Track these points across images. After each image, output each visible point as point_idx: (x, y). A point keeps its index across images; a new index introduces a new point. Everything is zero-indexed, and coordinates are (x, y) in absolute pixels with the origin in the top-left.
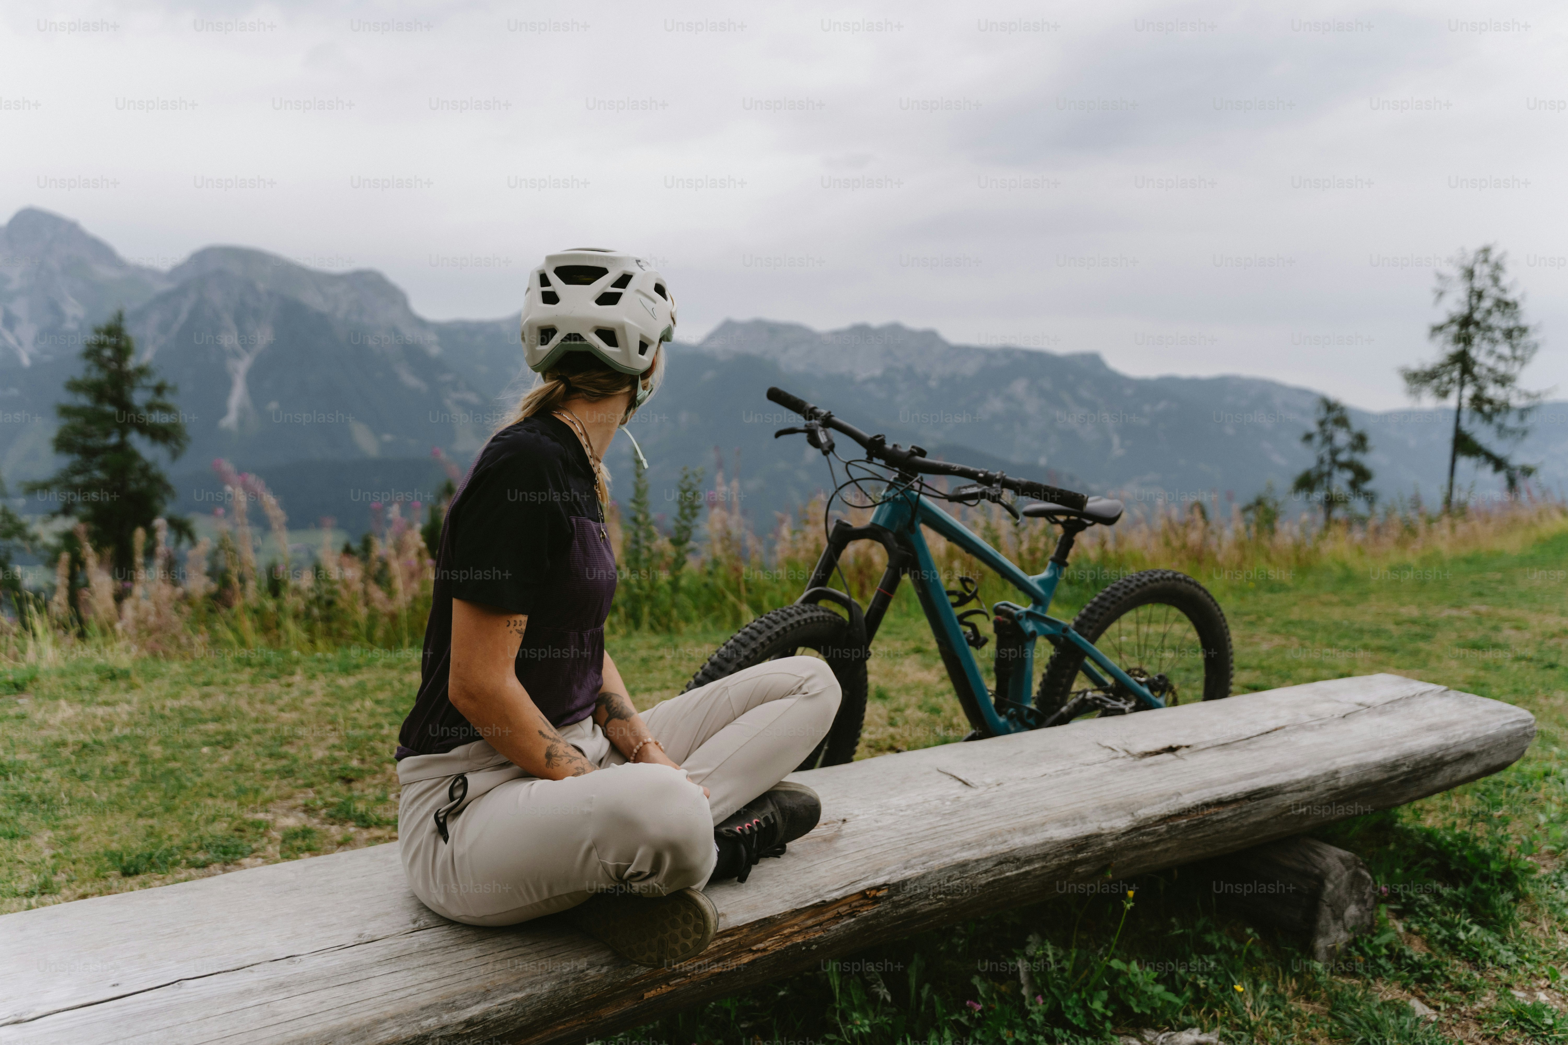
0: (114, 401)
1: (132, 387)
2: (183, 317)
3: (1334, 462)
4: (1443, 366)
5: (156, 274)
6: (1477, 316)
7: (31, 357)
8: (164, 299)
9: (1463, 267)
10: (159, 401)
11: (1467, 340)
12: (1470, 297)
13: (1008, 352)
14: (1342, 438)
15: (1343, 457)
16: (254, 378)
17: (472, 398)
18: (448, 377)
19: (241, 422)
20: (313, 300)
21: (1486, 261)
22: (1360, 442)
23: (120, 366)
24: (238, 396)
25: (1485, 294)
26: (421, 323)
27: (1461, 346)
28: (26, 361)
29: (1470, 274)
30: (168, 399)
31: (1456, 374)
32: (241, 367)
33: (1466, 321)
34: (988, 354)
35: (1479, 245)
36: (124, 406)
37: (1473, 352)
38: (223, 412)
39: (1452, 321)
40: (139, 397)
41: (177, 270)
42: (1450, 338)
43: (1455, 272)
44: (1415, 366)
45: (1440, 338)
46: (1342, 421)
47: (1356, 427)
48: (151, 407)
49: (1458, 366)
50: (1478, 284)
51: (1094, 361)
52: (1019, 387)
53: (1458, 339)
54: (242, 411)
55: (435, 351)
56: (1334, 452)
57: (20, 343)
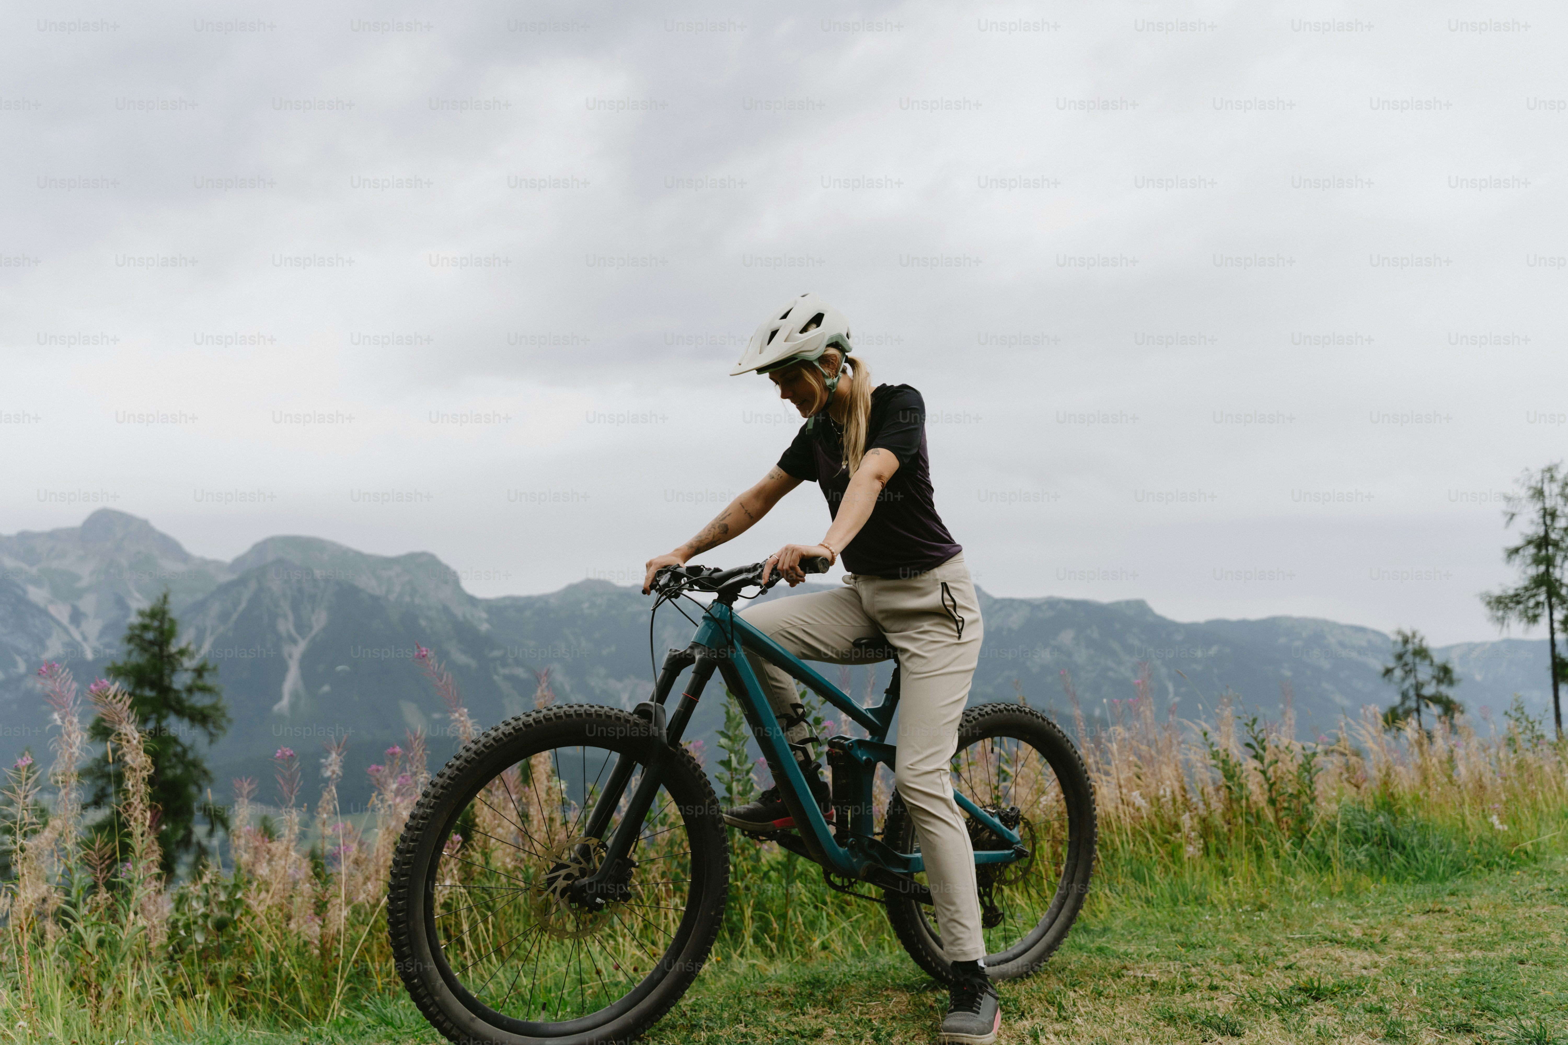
0: (153, 686)
1: (173, 670)
2: (243, 605)
3: (1419, 696)
4: (1526, 589)
5: (218, 565)
6: (1554, 536)
7: (95, 651)
8: (225, 589)
9: (1530, 488)
10: (200, 683)
11: (1549, 562)
12: (1544, 517)
13: (1052, 603)
14: (1424, 672)
15: (1429, 690)
16: (308, 662)
17: (520, 672)
18: (497, 653)
19: (293, 706)
20: (367, 583)
21: (1552, 479)
22: (1445, 674)
23: (161, 650)
24: (292, 680)
25: (1558, 513)
26: (472, 601)
27: (1542, 568)
28: (89, 656)
29: (1539, 494)
30: (208, 680)
31: (1542, 598)
32: (296, 652)
33: (1543, 542)
34: (1032, 606)
35: (1544, 464)
36: (164, 690)
37: (1557, 573)
38: (279, 697)
39: (1529, 542)
40: (180, 680)
41: (239, 561)
42: (1529, 561)
43: (1524, 493)
44: (1497, 592)
45: (1517, 559)
46: (1422, 653)
47: (1438, 660)
48: (190, 690)
49: (1544, 589)
50: (1549, 504)
51: (1141, 606)
52: (1067, 637)
53: (1537, 561)
54: (295, 695)
55: (484, 627)
56: (1418, 686)
57: (85, 639)
